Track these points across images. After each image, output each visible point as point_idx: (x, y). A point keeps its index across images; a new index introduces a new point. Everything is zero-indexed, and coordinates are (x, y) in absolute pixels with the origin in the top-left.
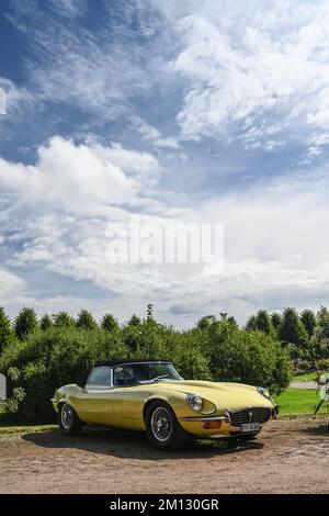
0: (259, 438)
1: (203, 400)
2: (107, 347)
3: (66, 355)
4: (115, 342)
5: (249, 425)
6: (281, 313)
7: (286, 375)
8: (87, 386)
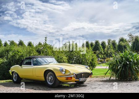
0: (85, 83)
1: (66, 70)
2: (30, 53)
3: (14, 55)
4: (33, 51)
5: (82, 79)
6: (94, 42)
7: (95, 63)
8: (22, 65)
